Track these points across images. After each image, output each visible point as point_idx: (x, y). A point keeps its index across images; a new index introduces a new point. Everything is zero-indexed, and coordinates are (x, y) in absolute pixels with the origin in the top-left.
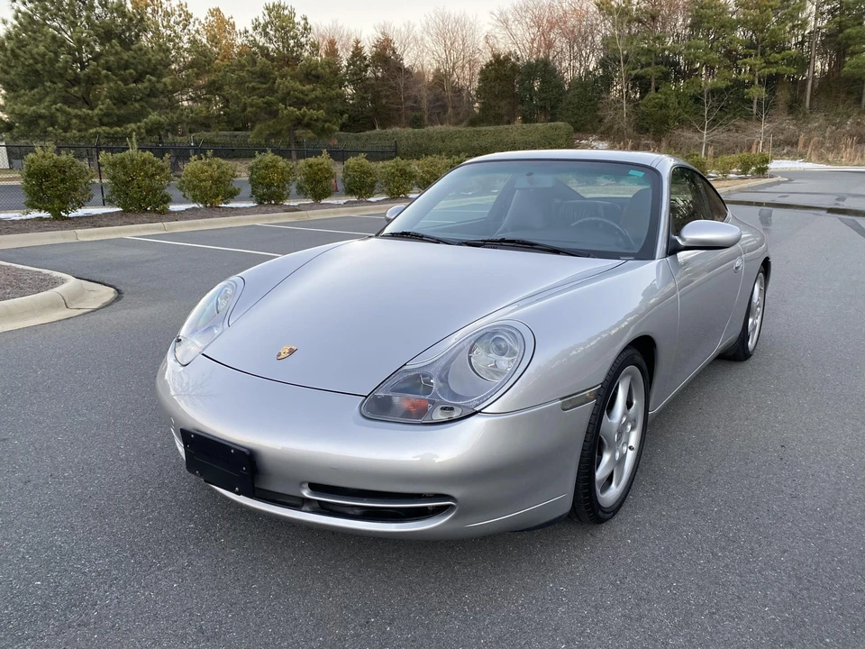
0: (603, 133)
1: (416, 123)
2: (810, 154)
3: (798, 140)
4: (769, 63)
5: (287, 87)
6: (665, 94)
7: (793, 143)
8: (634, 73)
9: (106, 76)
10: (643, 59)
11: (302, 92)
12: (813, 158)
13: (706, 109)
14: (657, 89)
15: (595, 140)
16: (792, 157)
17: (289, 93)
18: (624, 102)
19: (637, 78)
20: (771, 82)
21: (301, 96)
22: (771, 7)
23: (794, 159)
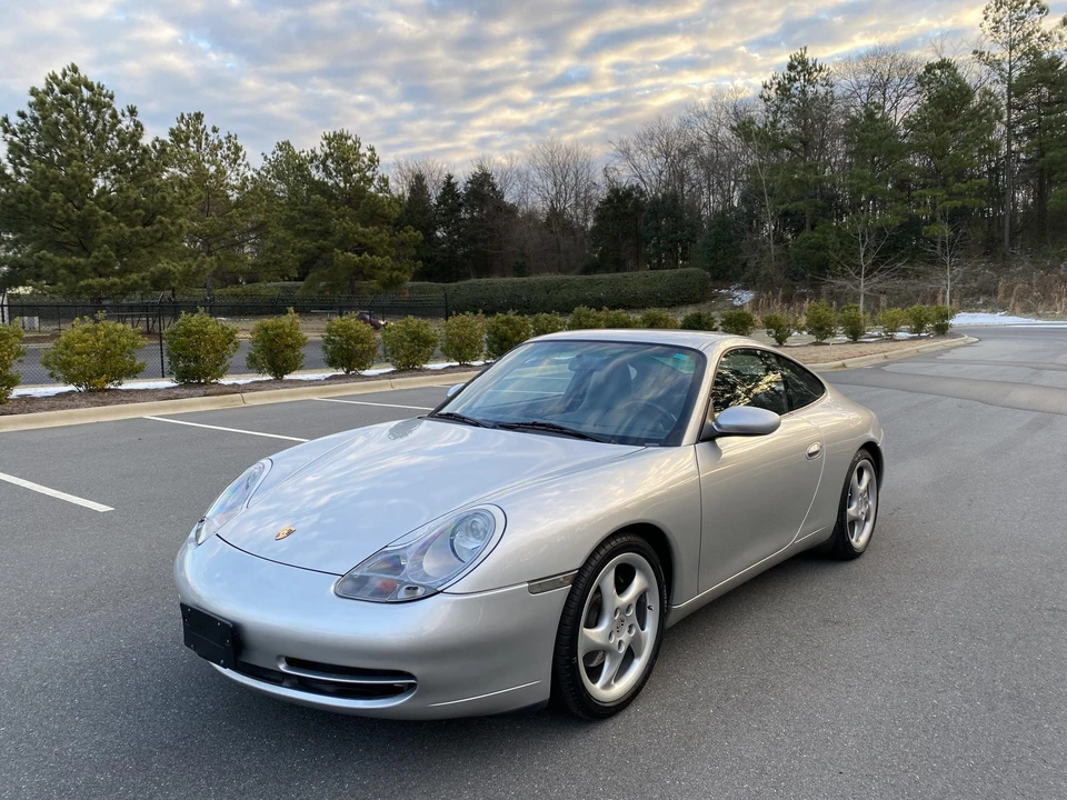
0: (747, 280)
1: (520, 270)
2: (1014, 305)
3: (996, 288)
4: (951, 195)
5: (344, 229)
6: (824, 232)
7: (991, 293)
8: (782, 207)
9: (105, 218)
10: (793, 191)
11: (363, 235)
12: (1018, 309)
13: (862, 250)
14: (813, 227)
15: (737, 289)
16: (990, 309)
17: (346, 236)
18: (772, 242)
19: (786, 213)
20: (956, 217)
21: (363, 240)
22: (949, 128)
23: (994, 312)
